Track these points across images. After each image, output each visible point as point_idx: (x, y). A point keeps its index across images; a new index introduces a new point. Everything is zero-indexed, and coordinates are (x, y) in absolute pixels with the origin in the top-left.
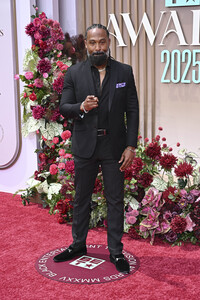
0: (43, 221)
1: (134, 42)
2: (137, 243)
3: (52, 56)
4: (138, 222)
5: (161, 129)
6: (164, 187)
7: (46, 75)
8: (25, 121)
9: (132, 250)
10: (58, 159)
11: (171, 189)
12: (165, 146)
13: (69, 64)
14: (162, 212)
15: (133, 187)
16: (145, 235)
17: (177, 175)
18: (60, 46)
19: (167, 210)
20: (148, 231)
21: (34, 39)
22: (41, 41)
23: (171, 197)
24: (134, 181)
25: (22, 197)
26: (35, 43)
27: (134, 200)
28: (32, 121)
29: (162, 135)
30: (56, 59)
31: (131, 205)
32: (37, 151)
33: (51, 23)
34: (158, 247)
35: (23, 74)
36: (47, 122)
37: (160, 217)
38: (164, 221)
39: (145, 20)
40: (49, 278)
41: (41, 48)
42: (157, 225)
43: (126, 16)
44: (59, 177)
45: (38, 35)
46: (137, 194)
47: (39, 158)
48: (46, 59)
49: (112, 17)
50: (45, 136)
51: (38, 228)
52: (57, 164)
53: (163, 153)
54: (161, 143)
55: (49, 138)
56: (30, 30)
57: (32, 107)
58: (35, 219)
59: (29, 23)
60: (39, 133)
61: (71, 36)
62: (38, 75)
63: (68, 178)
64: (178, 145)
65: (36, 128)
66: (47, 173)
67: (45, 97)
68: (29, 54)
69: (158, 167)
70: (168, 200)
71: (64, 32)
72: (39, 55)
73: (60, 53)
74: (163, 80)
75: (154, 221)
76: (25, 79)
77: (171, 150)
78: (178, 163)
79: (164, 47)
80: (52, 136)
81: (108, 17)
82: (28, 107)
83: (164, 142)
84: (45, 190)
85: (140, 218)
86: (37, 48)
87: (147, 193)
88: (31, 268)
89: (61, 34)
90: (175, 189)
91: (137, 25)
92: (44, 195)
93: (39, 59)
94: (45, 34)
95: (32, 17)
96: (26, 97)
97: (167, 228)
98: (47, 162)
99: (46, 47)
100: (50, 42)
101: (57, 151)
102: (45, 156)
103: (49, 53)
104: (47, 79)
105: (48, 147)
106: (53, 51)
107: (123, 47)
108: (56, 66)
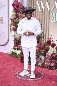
0: (16, 61)
1: (43, 10)
2: (44, 69)
4: (44, 63)
5: (51, 36)
6: (52, 53)
7: (18, 18)
8: (11, 32)
9: (42, 71)
10: (20, 43)
11: (54, 53)
12: (52, 41)
13: (24, 15)
14: (51, 60)
15: (43, 52)
16: (46, 67)
17: (56, 49)
18: (22, 10)
19: (53, 59)
20: (47, 65)
21: (14, 8)
22: (16, 8)
23: (54, 56)
24: (43, 51)
25: (9, 54)
26: (15, 9)
27: (43, 56)
28: (13, 32)
29: (52, 37)
30: (21, 14)
31: (42, 58)
32: (14, 41)
33: (20, 3)
34: (50, 70)
35: (11, 18)
37: (51, 61)
38: (52, 62)
39: (47, 4)
40: (19, 79)
41: (16, 10)
42: (50, 64)
43: (41, 2)
44: (21, 49)
45: (15, 7)
46: (44, 54)
47: (14, 43)
48: (18, 14)
49: (37, 2)
51: (14, 64)
53: (52, 43)
54: (51, 40)
55: (18, 37)
56: (13, 5)
57: (13, 28)
58: (13, 61)
59: (13, 3)
60: (15, 36)
61: (25, 7)
62: (15, 18)
64: (56, 40)
65: (14, 34)
67: (17, 25)
68: (13, 12)
69: (50, 47)
70: (53, 56)
72: (16, 12)
74: (52, 21)
75: (49, 63)
76: (11, 19)
77: (54, 42)
78: (56, 46)
79: (52, 12)
80: (19, 36)
81: (36, 2)
82: (12, 28)
83: (52, 40)
84: (16, 52)
85: (45, 61)
86: (15, 10)
87: (47, 54)
88: (13, 76)
89: (22, 6)
90: (55, 53)
91: (45, 5)
92: (16, 54)
93: (16, 14)
94: (18, 6)
95: (14, 1)
96: (11, 25)
97: (53, 65)
98: (17, 44)
99: (18, 10)
100: (19, 9)
101: (20, 41)
102: (16, 42)
103: (18, 12)
104: (18, 20)
105: (17, 40)
106: (20, 11)
107: (40, 11)
108: (21, 16)
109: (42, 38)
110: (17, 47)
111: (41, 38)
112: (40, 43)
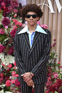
3: (11, 16)
7: (7, 27)
13: (21, 21)
18: (16, 10)
22: (5, 7)
26: (1, 8)
36: (6, 54)
41: (5, 11)
44: (11, 88)
45: (3, 4)
48: (7, 18)
50: (4, 63)
52: (11, 80)
55: (6, 65)
61: (23, 5)
62: (2, 27)
63: (17, 89)
66: (4, 85)
67: (5, 40)
71: (19, 2)
72: (3, 15)
73: (16, 15)
80: (8, 63)
86: (2, 11)
94: (8, 3)
98: (4, 79)
99: (8, 10)
101: (11, 72)
102: (3, 75)
103: (9, 14)
104: (7, 29)
105: (5, 70)
106: (11, 13)
107: (53, 13)
108: (13, 22)
109: (57, 68)
111: (55, 68)
112: (51, 78)
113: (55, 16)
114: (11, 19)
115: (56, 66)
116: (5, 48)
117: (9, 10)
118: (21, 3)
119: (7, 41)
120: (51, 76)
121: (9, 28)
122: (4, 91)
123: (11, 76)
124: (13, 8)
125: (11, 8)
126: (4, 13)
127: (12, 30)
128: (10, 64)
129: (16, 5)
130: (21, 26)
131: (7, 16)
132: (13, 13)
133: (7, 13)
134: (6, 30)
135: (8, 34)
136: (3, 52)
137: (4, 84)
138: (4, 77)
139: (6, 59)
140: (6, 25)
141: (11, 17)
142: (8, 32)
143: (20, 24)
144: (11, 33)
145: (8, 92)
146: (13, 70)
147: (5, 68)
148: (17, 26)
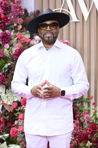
1: (86, 18)
3: (12, 29)
7: (7, 46)
10: (16, 122)
13: (28, 36)
18: (20, 20)
22: (3, 16)
24: (89, 144)
30: (16, 31)
36: (7, 88)
41: (3, 21)
44: (18, 139)
48: (7, 31)
50: (5, 101)
55: (9, 103)
61: (29, 11)
67: (6, 66)
71: (23, 8)
73: (20, 27)
80: (12, 101)
89: (21, 9)
91: (89, 4)
93: (1, 31)
94: (7, 9)
98: (6, 125)
99: (7, 20)
100: (11, 17)
101: (16, 115)
102: (4, 119)
103: (9, 26)
104: (8, 49)
105: (7, 111)
106: (13, 24)
107: (76, 22)
108: (17, 38)
109: (85, 105)
110: (7, 135)
111: (82, 105)
112: (80, 121)
113: (79, 27)
114: (12, 34)
115: (84, 103)
116: (6, 77)
117: (10, 19)
118: (27, 8)
119: (9, 66)
120: (79, 118)
121: (11, 48)
122: (8, 145)
123: (17, 120)
124: (16, 17)
125: (12, 17)
126: (2, 24)
127: (16, 51)
128: (14, 102)
129: (20, 12)
130: (29, 43)
131: (7, 29)
132: (15, 25)
133: (6, 24)
134: (6, 50)
135: (10, 56)
136: (2, 84)
137: (6, 133)
138: (6, 122)
139: (8, 95)
140: (7, 43)
141: (13, 31)
142: (10, 54)
143: (28, 41)
144: (15, 55)
145: (14, 145)
146: (20, 111)
147: (7, 109)
148: (23, 44)
